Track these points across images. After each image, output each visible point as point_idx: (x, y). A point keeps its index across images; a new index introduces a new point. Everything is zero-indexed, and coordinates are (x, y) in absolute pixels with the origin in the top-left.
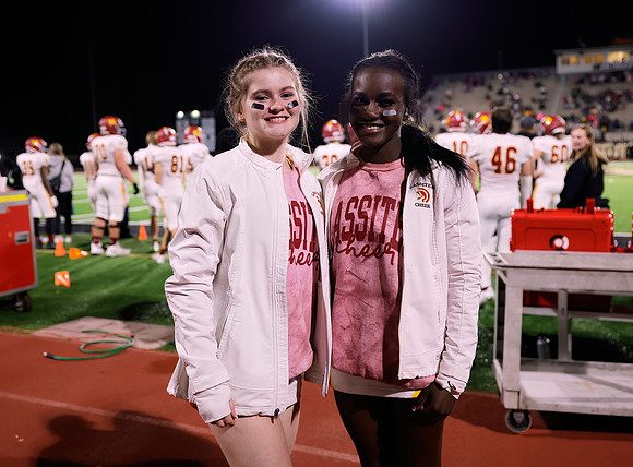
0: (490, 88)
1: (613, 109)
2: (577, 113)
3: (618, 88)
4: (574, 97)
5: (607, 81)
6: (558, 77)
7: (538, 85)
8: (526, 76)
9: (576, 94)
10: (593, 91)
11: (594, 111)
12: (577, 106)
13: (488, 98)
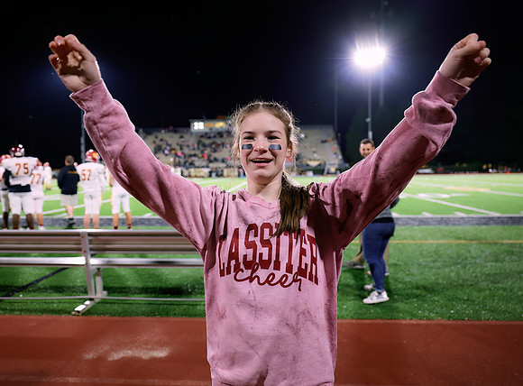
0: (156, 137)
1: (215, 151)
2: (198, 152)
3: (219, 141)
4: (198, 144)
5: (215, 137)
6: (192, 134)
7: (181, 137)
8: (176, 132)
9: (199, 143)
10: (208, 142)
11: (206, 152)
12: (199, 149)
13: (154, 142)
